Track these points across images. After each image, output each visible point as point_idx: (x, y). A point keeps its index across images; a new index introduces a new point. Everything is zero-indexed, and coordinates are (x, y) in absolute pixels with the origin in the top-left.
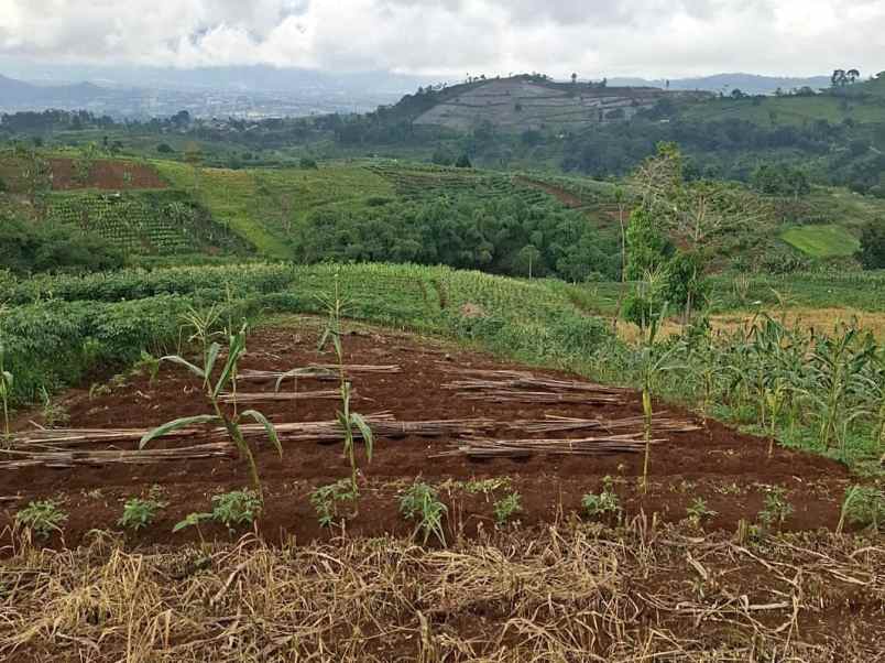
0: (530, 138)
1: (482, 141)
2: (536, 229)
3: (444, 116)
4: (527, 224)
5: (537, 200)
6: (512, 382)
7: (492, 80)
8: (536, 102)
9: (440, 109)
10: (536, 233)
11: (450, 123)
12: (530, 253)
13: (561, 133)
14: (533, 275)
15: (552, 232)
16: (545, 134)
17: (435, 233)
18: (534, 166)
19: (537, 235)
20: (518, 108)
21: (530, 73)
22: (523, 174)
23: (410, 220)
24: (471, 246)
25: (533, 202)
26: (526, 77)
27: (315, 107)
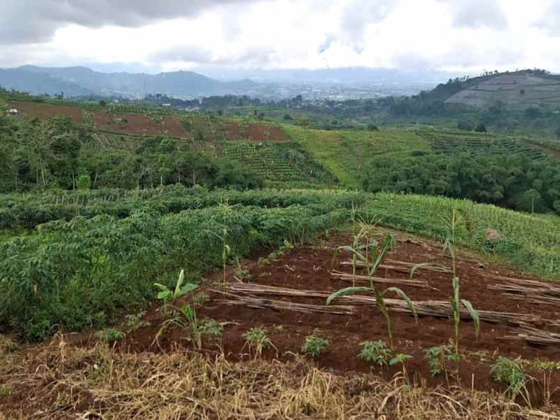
0: (532, 113)
1: (495, 115)
2: (537, 177)
3: (466, 97)
4: (530, 174)
5: (538, 156)
6: (543, 290)
7: (502, 74)
8: (537, 88)
9: (465, 93)
10: (537, 181)
11: (471, 103)
12: (532, 195)
13: (556, 110)
14: (535, 212)
15: (550, 180)
16: (543, 110)
17: (460, 178)
18: (534, 132)
19: (538, 182)
20: (522, 92)
21: (532, 69)
22: (526, 138)
23: (443, 168)
24: (487, 187)
25: (535, 158)
26: (529, 71)
27: (378, 92)
